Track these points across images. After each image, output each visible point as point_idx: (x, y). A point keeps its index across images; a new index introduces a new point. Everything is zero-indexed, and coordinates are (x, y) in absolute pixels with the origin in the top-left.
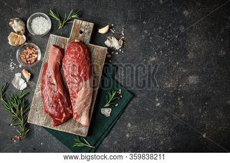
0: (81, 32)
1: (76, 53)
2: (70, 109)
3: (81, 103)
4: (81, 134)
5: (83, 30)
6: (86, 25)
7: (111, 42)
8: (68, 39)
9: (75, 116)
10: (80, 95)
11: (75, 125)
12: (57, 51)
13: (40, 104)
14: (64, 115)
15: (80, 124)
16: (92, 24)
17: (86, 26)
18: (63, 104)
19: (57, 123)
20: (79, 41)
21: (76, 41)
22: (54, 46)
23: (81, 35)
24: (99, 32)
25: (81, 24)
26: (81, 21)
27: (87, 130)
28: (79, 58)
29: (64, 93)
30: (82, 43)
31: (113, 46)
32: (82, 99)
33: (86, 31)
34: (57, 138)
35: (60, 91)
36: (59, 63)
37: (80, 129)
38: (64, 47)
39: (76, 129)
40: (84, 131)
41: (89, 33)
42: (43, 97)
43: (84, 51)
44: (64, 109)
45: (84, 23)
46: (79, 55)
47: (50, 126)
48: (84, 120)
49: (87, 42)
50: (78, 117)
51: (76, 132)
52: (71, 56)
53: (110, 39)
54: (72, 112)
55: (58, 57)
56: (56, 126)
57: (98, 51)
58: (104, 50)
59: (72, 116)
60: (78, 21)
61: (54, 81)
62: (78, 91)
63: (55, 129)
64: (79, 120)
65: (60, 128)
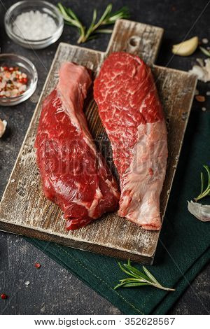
1: (127, 69)
2: (114, 184)
4: (140, 249)
5: (138, 40)
6: (145, 31)
11: (122, 228)
14: (98, 193)
15: (135, 228)
16: (158, 31)
23: (133, 48)
24: (174, 51)
25: (134, 29)
26: (133, 23)
27: (155, 242)
28: (134, 79)
32: (145, 161)
33: (146, 42)
37: (136, 238)
38: (95, 68)
39: (125, 238)
40: (148, 242)
41: (153, 45)
45: (140, 27)
46: (134, 72)
49: (150, 62)
50: (133, 204)
51: (125, 246)
52: (116, 74)
58: (191, 79)
60: (127, 22)
62: (134, 143)
63: (69, 236)
64: (135, 214)
65: (83, 236)
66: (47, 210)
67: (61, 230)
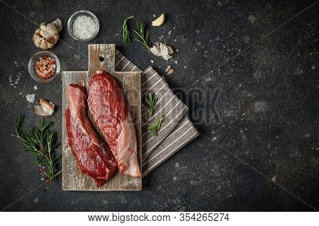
0: (102, 59)
2: (113, 161)
3: (124, 151)
4: (135, 188)
5: (103, 56)
6: (105, 49)
8: (87, 72)
9: (121, 168)
11: (123, 179)
12: (78, 91)
13: (73, 163)
14: (107, 170)
15: (129, 177)
16: (112, 46)
18: (102, 157)
19: (101, 183)
20: (101, 72)
21: (98, 72)
22: (72, 85)
23: (102, 63)
25: (99, 49)
26: (98, 45)
27: (140, 182)
29: (100, 143)
30: (105, 74)
32: (126, 145)
33: (108, 57)
35: (93, 142)
36: (84, 106)
37: (131, 182)
38: (85, 84)
39: (126, 184)
40: (137, 183)
41: (112, 57)
42: (74, 154)
43: (112, 84)
44: (106, 163)
45: (102, 47)
47: (93, 188)
48: (134, 171)
49: (113, 71)
50: (126, 168)
51: (127, 188)
54: (117, 164)
55: (80, 98)
56: (100, 186)
57: (129, 79)
58: (137, 75)
59: (117, 169)
60: (94, 45)
61: (84, 131)
63: (100, 190)
64: (128, 171)
65: (106, 188)
66: (86, 178)
67: (94, 187)
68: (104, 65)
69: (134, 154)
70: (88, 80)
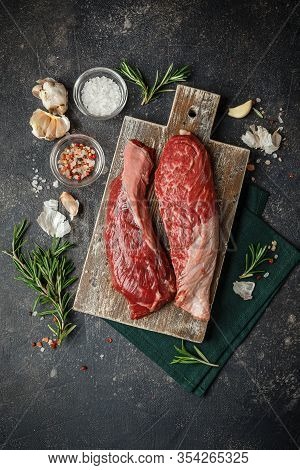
0: (192, 114)
1: (185, 160)
2: (171, 283)
3: (195, 270)
4: (192, 337)
5: (196, 109)
6: (203, 99)
7: (256, 137)
8: (164, 128)
9: (181, 298)
10: (193, 253)
11: (177, 317)
12: (142, 154)
13: (102, 270)
14: (158, 296)
15: (188, 317)
16: (216, 98)
17: (204, 101)
18: (156, 271)
19: (140, 313)
20: (189, 133)
21: (182, 132)
22: (134, 141)
23: (192, 120)
24: (230, 114)
25: (193, 96)
26: (192, 89)
27: (204, 330)
28: (191, 172)
29: (155, 246)
30: (195, 137)
31: (261, 146)
32: (199, 262)
33: (204, 112)
34: (137, 344)
35: (148, 242)
36: (146, 180)
37: (189, 326)
38: (156, 145)
39: (180, 326)
40: (198, 330)
41: (210, 115)
42: (109, 256)
43: (203, 155)
44: (158, 281)
45: (199, 94)
46: (191, 164)
47: (124, 319)
48: (199, 308)
49: (207, 137)
50: (187, 299)
51: (181, 333)
53: (254, 131)
54: (175, 289)
55: (143, 166)
56: (137, 318)
57: (229, 156)
58: (243, 155)
59: (173, 297)
60: (187, 88)
61: (137, 221)
62: (189, 244)
63: (134, 325)
64: (188, 306)
65: (146, 324)
66: (116, 299)
67: (126, 318)
68: (196, 123)
69: (207, 281)
70: (162, 140)
